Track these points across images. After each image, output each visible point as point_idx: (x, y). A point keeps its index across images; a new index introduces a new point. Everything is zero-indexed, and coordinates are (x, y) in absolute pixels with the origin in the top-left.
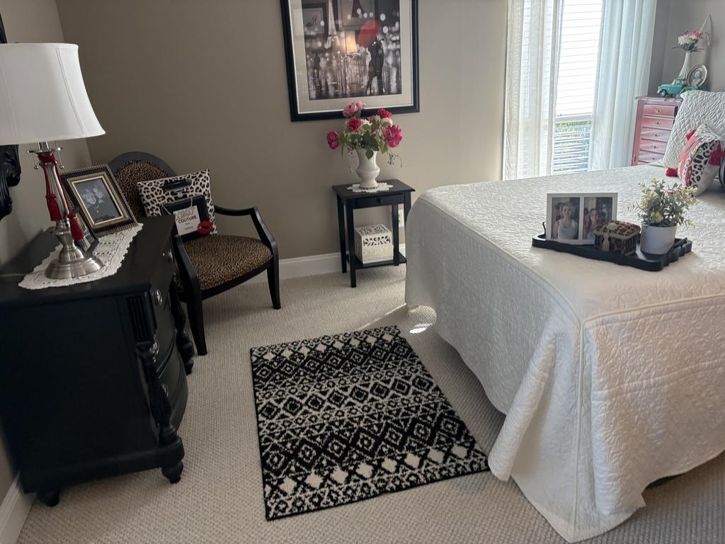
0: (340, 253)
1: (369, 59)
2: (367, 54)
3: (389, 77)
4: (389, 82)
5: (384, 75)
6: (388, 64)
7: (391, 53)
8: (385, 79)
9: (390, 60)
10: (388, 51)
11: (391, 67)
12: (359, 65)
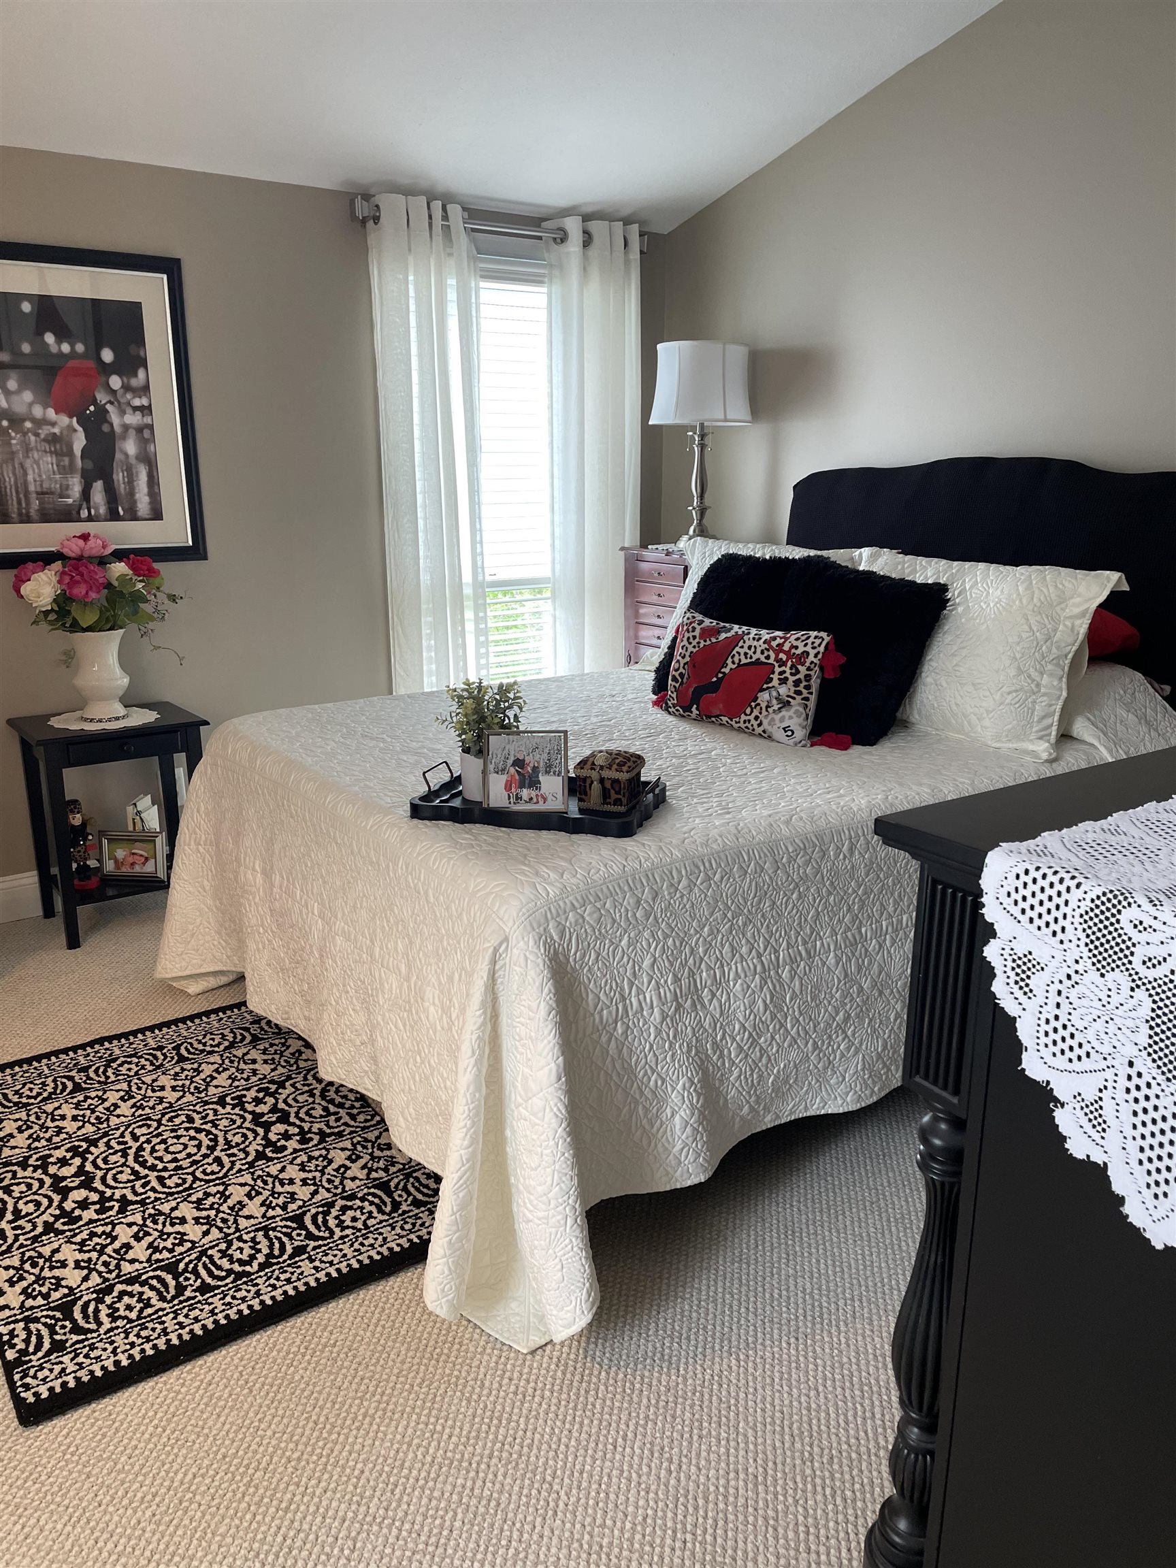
0: (35, 873)
1: (79, 442)
2: (75, 431)
3: (131, 481)
4: (131, 493)
5: (119, 477)
6: (127, 455)
7: (132, 433)
8: (122, 488)
9: (130, 447)
10: (126, 427)
11: (133, 461)
12: (56, 453)
